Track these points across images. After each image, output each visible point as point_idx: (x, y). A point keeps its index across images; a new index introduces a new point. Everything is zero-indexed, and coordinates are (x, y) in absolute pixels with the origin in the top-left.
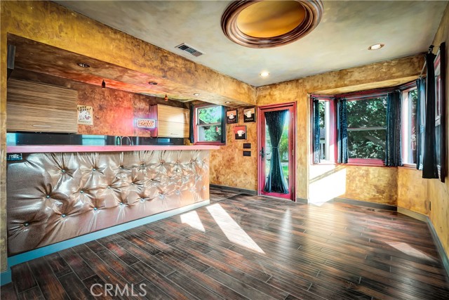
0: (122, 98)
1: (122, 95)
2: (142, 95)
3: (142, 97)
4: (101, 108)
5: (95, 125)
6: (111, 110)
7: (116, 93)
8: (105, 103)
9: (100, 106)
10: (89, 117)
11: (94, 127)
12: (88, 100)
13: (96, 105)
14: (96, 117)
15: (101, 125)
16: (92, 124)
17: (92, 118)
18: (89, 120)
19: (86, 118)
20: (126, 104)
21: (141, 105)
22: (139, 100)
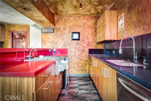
5: (126, 29)
10: (123, 23)
11: (125, 31)
12: (123, 9)
13: (126, 9)
14: (126, 21)
15: (129, 27)
16: (124, 29)
17: (124, 23)
18: (123, 26)
19: (121, 25)
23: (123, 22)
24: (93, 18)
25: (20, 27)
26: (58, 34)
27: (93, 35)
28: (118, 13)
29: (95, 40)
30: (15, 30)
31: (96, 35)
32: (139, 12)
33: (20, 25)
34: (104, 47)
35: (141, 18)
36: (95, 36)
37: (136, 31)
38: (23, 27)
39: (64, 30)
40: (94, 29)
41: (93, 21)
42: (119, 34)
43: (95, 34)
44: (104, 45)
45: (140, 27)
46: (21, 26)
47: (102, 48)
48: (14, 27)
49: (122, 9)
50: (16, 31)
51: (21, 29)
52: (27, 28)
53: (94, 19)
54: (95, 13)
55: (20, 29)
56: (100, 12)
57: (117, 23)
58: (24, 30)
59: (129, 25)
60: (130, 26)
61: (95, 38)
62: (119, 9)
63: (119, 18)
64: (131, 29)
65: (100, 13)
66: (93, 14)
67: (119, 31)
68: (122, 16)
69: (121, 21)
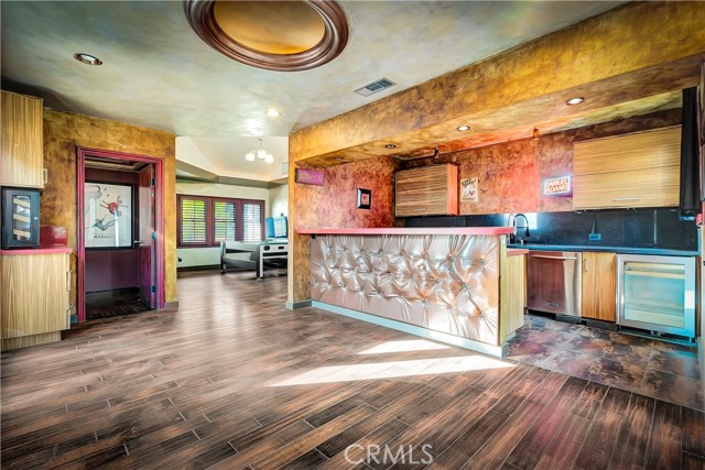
0: (518, 152)
1: (518, 148)
2: (559, 133)
3: (556, 138)
4: (488, 177)
5: (481, 200)
6: (501, 175)
7: (509, 148)
8: (494, 166)
9: (487, 173)
10: (474, 192)
11: (480, 204)
12: (473, 171)
13: (482, 174)
14: (482, 190)
15: (488, 200)
16: (477, 200)
17: (477, 192)
18: (473, 196)
19: (470, 193)
20: (526, 159)
21: (556, 151)
22: (552, 146)
23: (476, 190)
24: (392, 161)
25: (128, 137)
26: (332, 190)
29: (393, 211)
30: (100, 145)
33: (129, 128)
38: (143, 139)
39: (342, 181)
40: (392, 187)
41: (391, 169)
42: (463, 205)
46: (135, 132)
48: (97, 130)
49: (471, 169)
50: (111, 149)
51: (134, 145)
52: (164, 143)
53: (392, 164)
55: (130, 143)
58: (148, 151)
61: (393, 206)
62: (462, 166)
67: (461, 200)
68: (473, 180)
69: (468, 187)
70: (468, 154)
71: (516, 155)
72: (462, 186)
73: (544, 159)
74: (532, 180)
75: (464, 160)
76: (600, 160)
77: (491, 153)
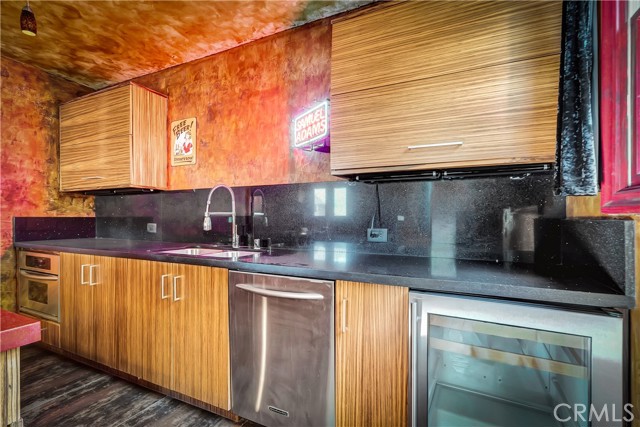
1: (256, 58)
5: (200, 162)
6: (230, 113)
7: (242, 58)
8: (220, 95)
9: (210, 109)
10: (190, 145)
11: (198, 169)
12: (189, 105)
13: (202, 111)
14: (201, 141)
15: (211, 160)
16: (194, 161)
17: (194, 146)
18: (189, 153)
19: (185, 149)
20: (267, 80)
21: (315, 61)
22: (308, 51)
23: (192, 141)
24: (39, 79)
27: (42, 158)
28: (169, 107)
29: (51, 181)
31: (55, 157)
32: (241, 133)
34: (97, 209)
35: (244, 147)
36: (50, 161)
37: (232, 176)
40: (44, 132)
41: (42, 95)
42: (174, 172)
43: (52, 155)
44: (95, 201)
45: (241, 168)
47: (85, 216)
49: (186, 103)
53: (46, 88)
54: (60, 65)
56: (84, 72)
57: (169, 139)
59: (210, 155)
60: (215, 158)
61: (49, 170)
62: (174, 98)
63: (174, 124)
64: (218, 167)
65: (85, 75)
66: (43, 65)
67: (173, 163)
68: (188, 122)
69: (183, 135)
70: (182, 74)
71: (252, 72)
72: (173, 136)
73: (295, 77)
74: (276, 118)
75: (176, 85)
76: (380, 57)
77: (215, 69)
